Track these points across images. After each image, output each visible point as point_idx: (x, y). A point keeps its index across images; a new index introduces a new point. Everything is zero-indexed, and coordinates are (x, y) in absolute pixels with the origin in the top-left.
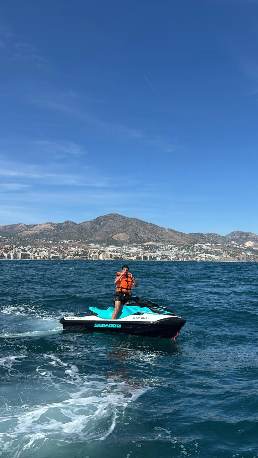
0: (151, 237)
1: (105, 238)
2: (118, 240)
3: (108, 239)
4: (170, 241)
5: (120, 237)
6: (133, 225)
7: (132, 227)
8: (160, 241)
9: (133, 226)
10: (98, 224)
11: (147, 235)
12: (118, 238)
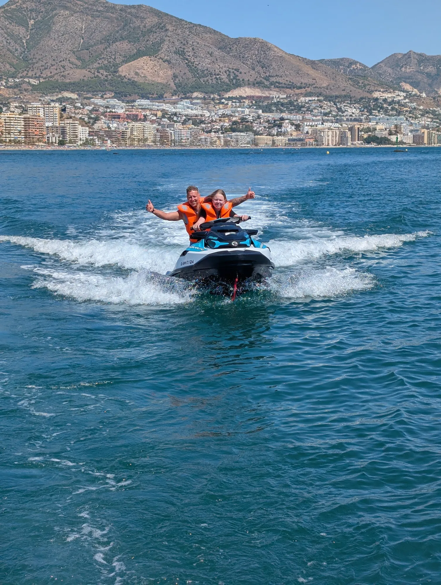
0: (235, 72)
1: (100, 75)
2: (142, 81)
3: (109, 77)
4: (299, 85)
5: (144, 71)
6: (167, 30)
7: (166, 36)
8: (267, 83)
9: (169, 34)
10: (20, 25)
11: (222, 65)
12: (137, 74)
